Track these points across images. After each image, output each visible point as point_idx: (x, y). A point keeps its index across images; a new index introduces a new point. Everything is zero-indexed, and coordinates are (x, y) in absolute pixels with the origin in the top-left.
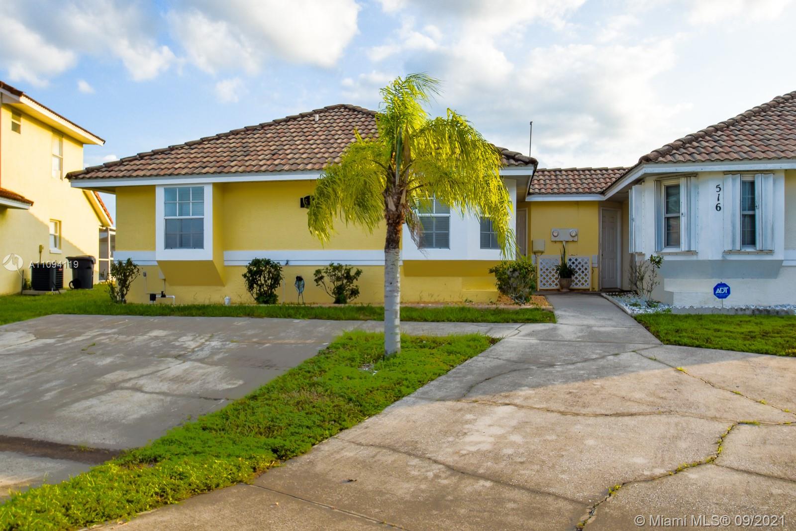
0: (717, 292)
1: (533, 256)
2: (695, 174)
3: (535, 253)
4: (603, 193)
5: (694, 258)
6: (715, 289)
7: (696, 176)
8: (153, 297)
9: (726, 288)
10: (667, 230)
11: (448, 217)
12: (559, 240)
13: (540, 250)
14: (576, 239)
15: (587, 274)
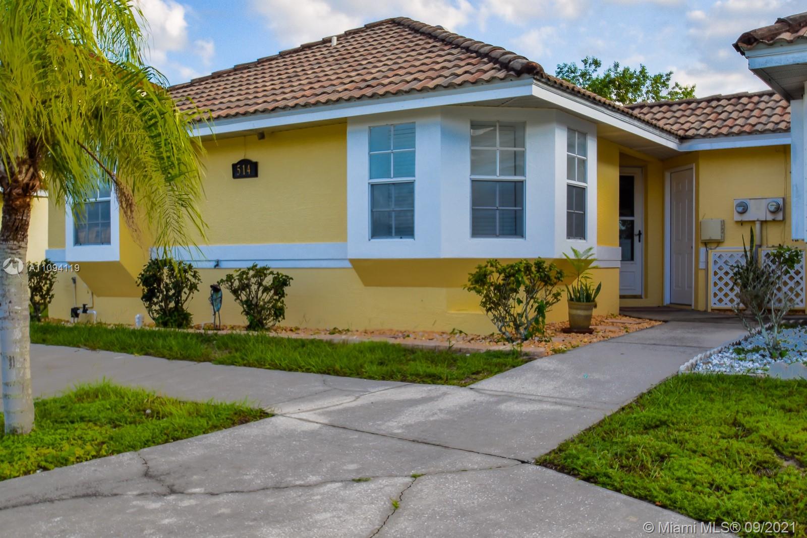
1: (703, 250)
3: (706, 243)
8: (75, 313)
11: (412, 184)
12: (746, 220)
13: (713, 238)
14: (779, 217)
15: (800, 281)
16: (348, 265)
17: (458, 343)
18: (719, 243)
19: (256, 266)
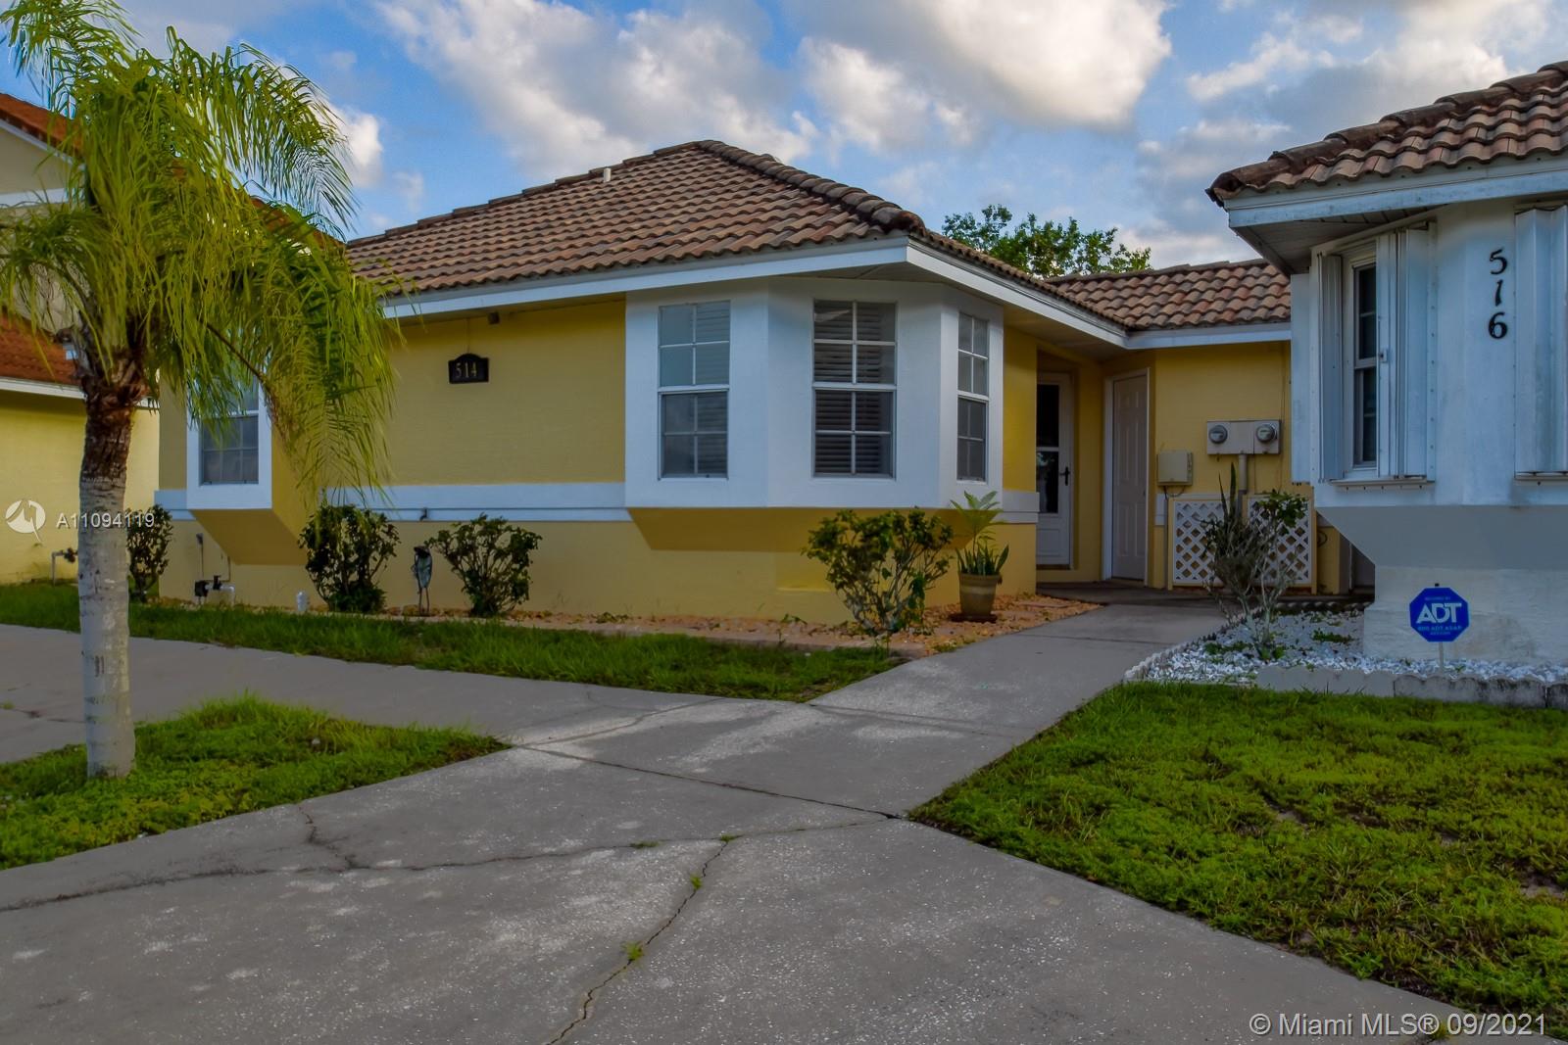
0: (1420, 620)
1: (1160, 497)
2: (1424, 220)
3: (1165, 488)
5: (1424, 500)
6: (1416, 607)
7: (1426, 228)
8: (200, 588)
9: (1454, 606)
10: (1366, 411)
11: (724, 394)
12: (1225, 452)
13: (1177, 479)
14: (1274, 448)
15: (1304, 544)
16: (626, 516)
17: (793, 637)
18: (1184, 487)
19: (485, 517)
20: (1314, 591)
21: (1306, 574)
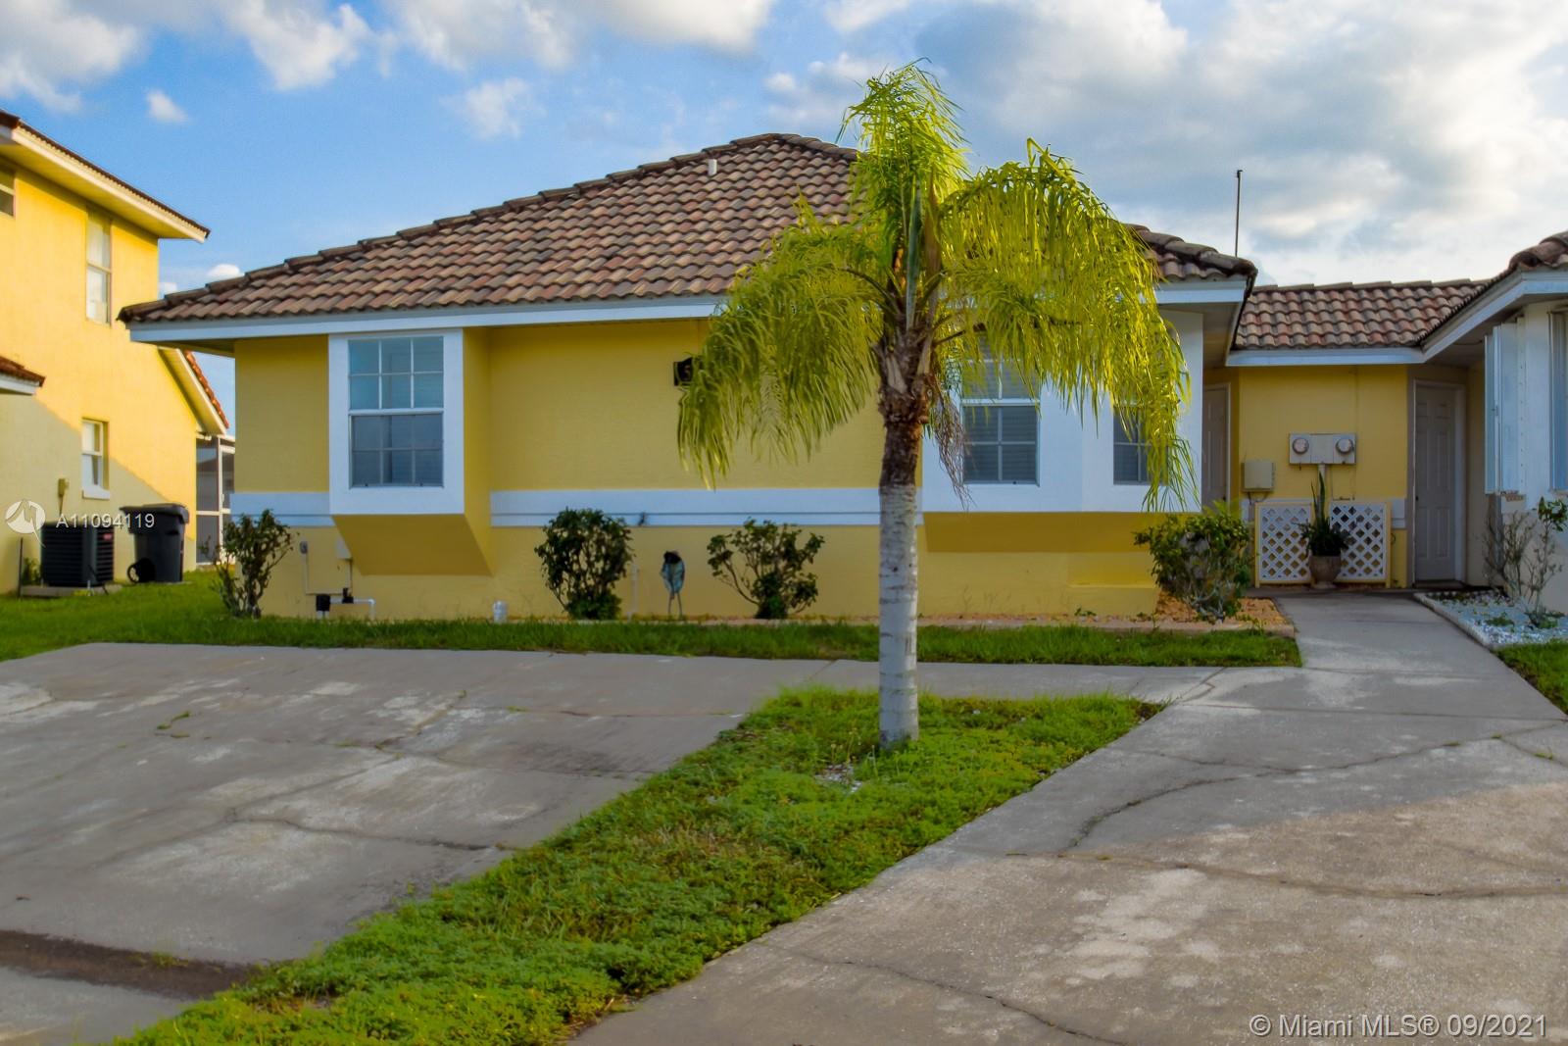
1: (1244, 501)
3: (1249, 494)
4: (1418, 345)
8: (323, 603)
12: (1308, 462)
13: (1262, 486)
14: (1351, 459)
15: (1380, 545)
18: (1267, 493)
20: (1388, 585)
21: (1381, 571)
